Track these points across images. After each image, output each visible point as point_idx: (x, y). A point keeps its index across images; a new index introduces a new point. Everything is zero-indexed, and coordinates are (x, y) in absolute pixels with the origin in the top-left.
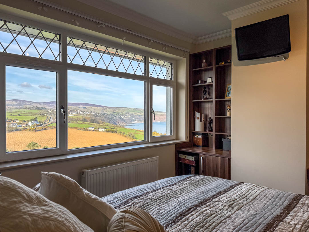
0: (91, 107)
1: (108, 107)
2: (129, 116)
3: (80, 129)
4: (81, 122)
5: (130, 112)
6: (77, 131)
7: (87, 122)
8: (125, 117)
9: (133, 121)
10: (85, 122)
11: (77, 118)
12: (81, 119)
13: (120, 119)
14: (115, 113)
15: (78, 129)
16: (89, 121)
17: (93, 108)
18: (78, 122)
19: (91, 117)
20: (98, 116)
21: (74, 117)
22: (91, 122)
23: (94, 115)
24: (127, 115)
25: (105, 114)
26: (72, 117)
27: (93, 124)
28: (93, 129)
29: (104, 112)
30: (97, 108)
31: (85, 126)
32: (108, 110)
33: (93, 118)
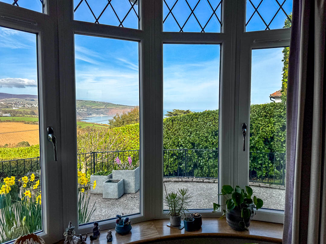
2: (86, 110)
3: (28, 123)
4: (29, 116)
5: (86, 105)
6: (25, 125)
7: (36, 116)
9: (91, 115)
10: (34, 116)
11: (24, 111)
12: (29, 113)
15: (25, 123)
18: (25, 115)
21: (20, 110)
26: (17, 110)
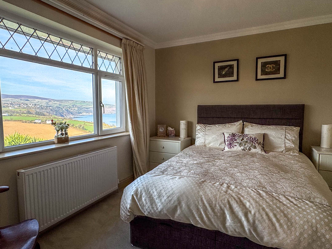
0: (34, 99)
1: (53, 100)
2: (77, 109)
3: (26, 122)
4: (25, 115)
5: (77, 105)
7: (32, 115)
8: (72, 109)
9: (81, 113)
10: (30, 115)
11: (20, 110)
12: (25, 112)
13: (67, 111)
14: (61, 106)
15: (23, 122)
16: (33, 113)
17: (37, 100)
18: (22, 114)
19: (36, 110)
20: (43, 109)
22: (36, 115)
23: (39, 108)
24: (74, 107)
25: (50, 106)
26: (13, 110)
27: (39, 117)
28: (40, 122)
29: (49, 104)
30: (41, 100)
31: (30, 119)
32: (54, 102)
33: (38, 110)
